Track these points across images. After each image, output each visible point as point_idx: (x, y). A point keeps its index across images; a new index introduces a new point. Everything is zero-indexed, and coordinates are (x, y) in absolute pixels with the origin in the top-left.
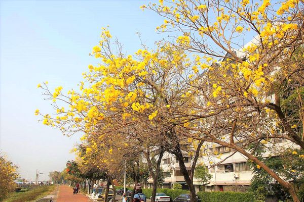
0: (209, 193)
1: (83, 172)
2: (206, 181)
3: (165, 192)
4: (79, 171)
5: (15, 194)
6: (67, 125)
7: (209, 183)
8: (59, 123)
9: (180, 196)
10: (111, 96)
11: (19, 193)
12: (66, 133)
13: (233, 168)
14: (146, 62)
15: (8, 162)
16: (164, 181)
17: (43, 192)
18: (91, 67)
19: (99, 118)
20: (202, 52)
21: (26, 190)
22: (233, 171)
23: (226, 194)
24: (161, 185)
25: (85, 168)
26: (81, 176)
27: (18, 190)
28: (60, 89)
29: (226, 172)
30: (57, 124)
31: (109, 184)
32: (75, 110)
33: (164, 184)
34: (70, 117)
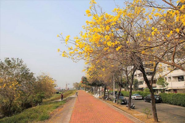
0: (167, 94)
1: (90, 83)
2: (165, 86)
3: (139, 93)
4: (88, 82)
5: (56, 95)
6: (75, 56)
7: (167, 88)
8: (71, 55)
9: (148, 95)
10: (96, 38)
11: (58, 94)
12: (75, 61)
13: (183, 79)
14: (119, 16)
15: (51, 78)
16: (138, 87)
17: (70, 94)
18: (87, 22)
19: (90, 52)
20: (151, 6)
21: (61, 93)
22: (183, 81)
23: (178, 95)
24: (137, 89)
25: (91, 80)
26: (89, 84)
27: (58, 93)
28: (69, 37)
29: (179, 81)
30: (70, 56)
31: (105, 89)
32: (79, 47)
33: (139, 89)
34: (76, 52)
